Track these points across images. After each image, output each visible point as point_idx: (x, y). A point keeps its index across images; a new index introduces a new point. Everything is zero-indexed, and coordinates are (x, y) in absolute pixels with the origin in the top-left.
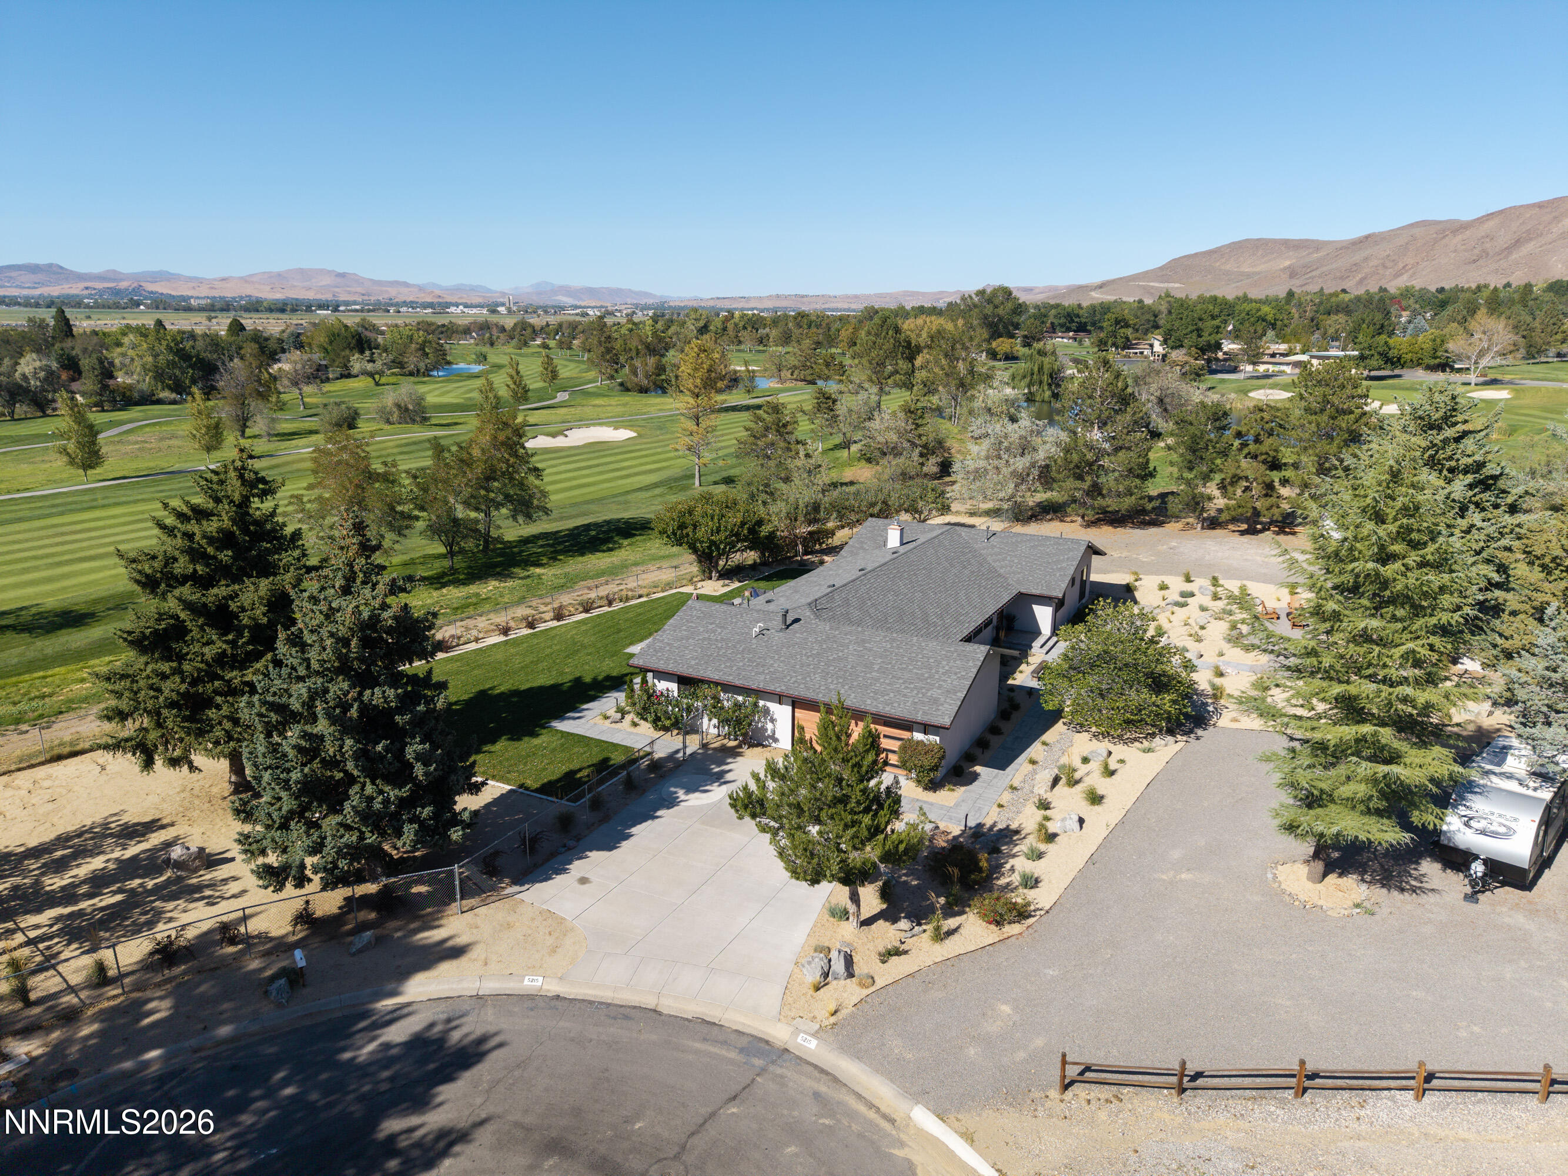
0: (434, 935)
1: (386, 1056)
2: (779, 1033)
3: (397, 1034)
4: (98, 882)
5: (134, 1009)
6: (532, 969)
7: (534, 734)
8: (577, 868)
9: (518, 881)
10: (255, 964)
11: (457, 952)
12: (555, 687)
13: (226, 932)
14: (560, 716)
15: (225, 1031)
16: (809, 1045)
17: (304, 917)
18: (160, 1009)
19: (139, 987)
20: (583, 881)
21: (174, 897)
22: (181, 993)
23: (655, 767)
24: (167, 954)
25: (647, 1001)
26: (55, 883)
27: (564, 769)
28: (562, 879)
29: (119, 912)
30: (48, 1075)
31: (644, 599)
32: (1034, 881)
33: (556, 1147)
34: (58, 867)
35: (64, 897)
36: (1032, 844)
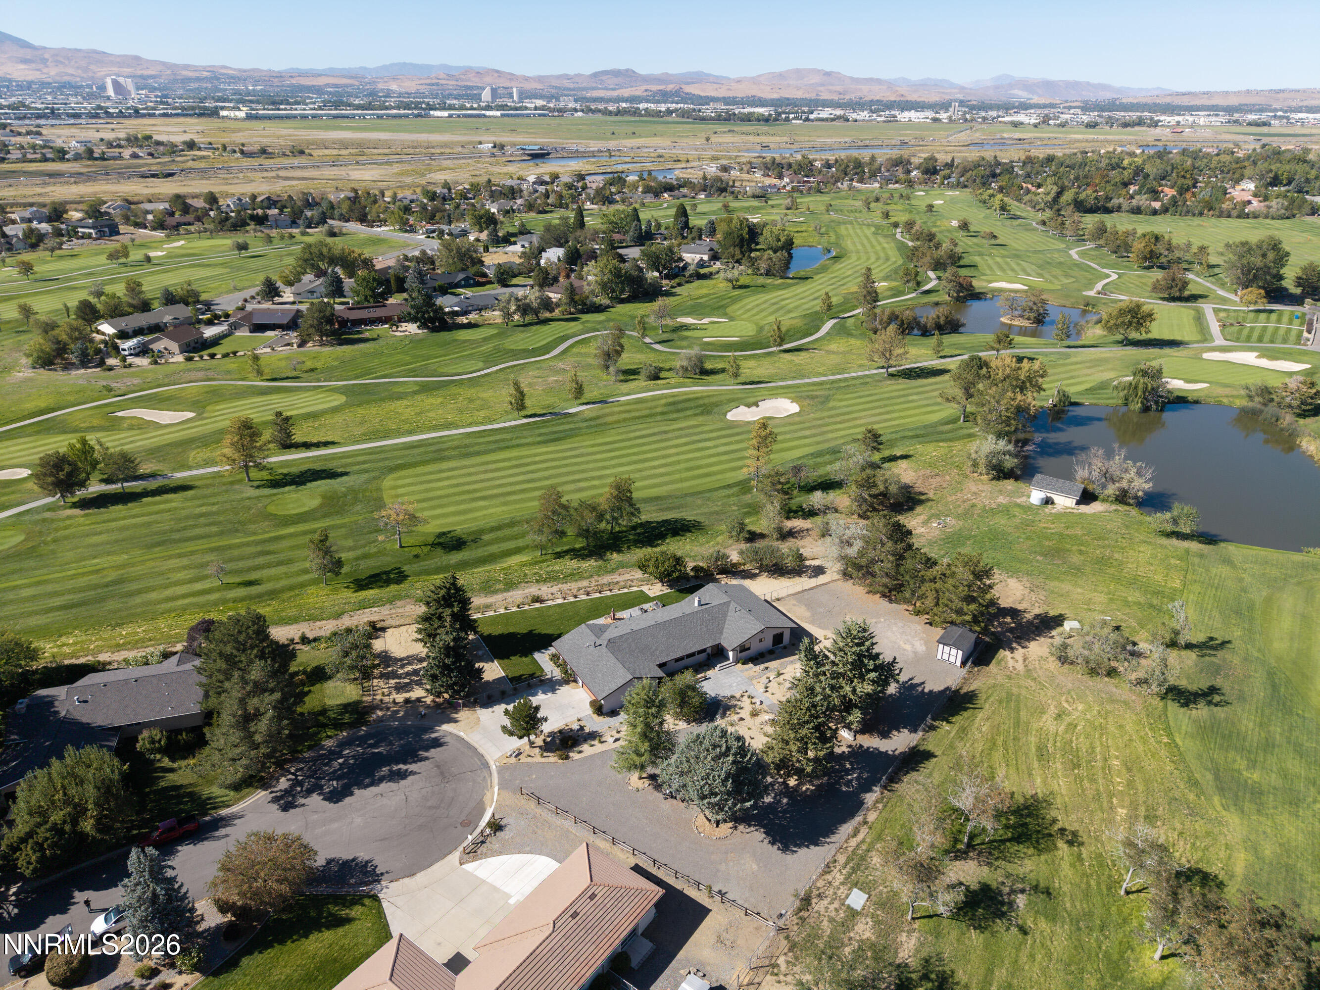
0: (455, 716)
1: (427, 740)
2: (492, 763)
3: (433, 735)
4: (408, 674)
5: (397, 712)
6: (464, 731)
7: (526, 656)
9: (481, 707)
10: (420, 710)
11: (456, 721)
13: (418, 700)
14: (539, 649)
15: (409, 723)
16: (493, 768)
17: (433, 701)
18: (401, 714)
19: (400, 707)
20: (494, 712)
21: (417, 685)
22: (406, 713)
23: (542, 681)
24: (407, 701)
25: (477, 746)
26: (400, 671)
27: (521, 673)
28: (490, 710)
29: (407, 685)
30: (380, 720)
31: (626, 590)
32: (580, 752)
33: (438, 767)
34: (403, 666)
35: (400, 677)
36: (596, 742)
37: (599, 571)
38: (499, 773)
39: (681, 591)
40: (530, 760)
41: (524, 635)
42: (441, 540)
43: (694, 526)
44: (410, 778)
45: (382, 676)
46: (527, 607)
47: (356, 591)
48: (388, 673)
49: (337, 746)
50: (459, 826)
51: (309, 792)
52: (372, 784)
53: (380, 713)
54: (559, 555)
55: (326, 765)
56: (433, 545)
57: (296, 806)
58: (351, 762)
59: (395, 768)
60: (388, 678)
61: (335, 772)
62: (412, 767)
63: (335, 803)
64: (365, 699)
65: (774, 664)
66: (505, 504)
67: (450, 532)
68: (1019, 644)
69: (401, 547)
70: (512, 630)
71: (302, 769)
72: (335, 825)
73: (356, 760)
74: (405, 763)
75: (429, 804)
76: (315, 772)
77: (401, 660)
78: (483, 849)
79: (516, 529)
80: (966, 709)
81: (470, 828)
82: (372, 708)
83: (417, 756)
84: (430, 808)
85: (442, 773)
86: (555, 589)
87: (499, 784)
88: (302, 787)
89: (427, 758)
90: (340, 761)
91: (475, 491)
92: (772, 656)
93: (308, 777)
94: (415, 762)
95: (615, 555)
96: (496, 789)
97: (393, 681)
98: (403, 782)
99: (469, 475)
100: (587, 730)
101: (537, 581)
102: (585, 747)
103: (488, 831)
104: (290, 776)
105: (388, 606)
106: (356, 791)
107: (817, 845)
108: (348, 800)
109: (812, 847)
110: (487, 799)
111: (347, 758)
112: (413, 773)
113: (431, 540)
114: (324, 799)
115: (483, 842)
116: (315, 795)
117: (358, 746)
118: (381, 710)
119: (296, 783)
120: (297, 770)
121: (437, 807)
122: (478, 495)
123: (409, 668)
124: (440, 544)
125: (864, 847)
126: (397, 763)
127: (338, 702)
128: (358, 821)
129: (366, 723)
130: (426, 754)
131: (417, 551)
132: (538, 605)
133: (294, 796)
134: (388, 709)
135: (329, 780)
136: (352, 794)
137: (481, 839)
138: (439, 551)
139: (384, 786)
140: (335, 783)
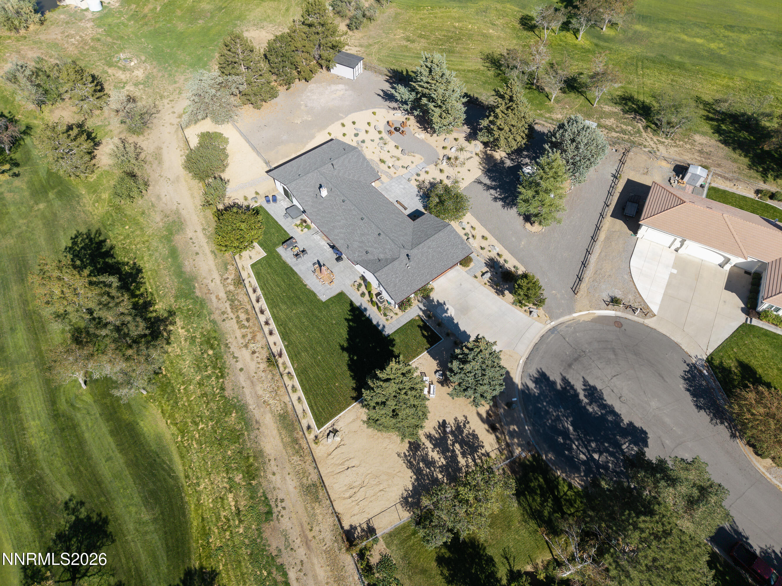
1: (539, 389)
2: (549, 327)
6: (517, 360)
7: (391, 340)
10: (501, 411)
15: (522, 415)
16: (553, 324)
18: (513, 428)
22: (509, 424)
23: (429, 317)
24: (493, 428)
27: (421, 337)
29: (462, 443)
30: (527, 446)
32: (516, 267)
33: (570, 365)
38: (558, 318)
44: (592, 383)
50: (623, 328)
52: (612, 412)
55: (606, 468)
58: (593, 445)
59: (586, 400)
62: (579, 387)
72: (667, 420)
73: (589, 442)
83: (564, 389)
84: (616, 355)
85: (576, 360)
87: (570, 313)
90: (596, 456)
96: (575, 315)
100: (487, 269)
106: (626, 421)
108: (638, 424)
110: (587, 319)
112: (585, 383)
114: (646, 445)
128: (654, 404)
139: (610, 400)
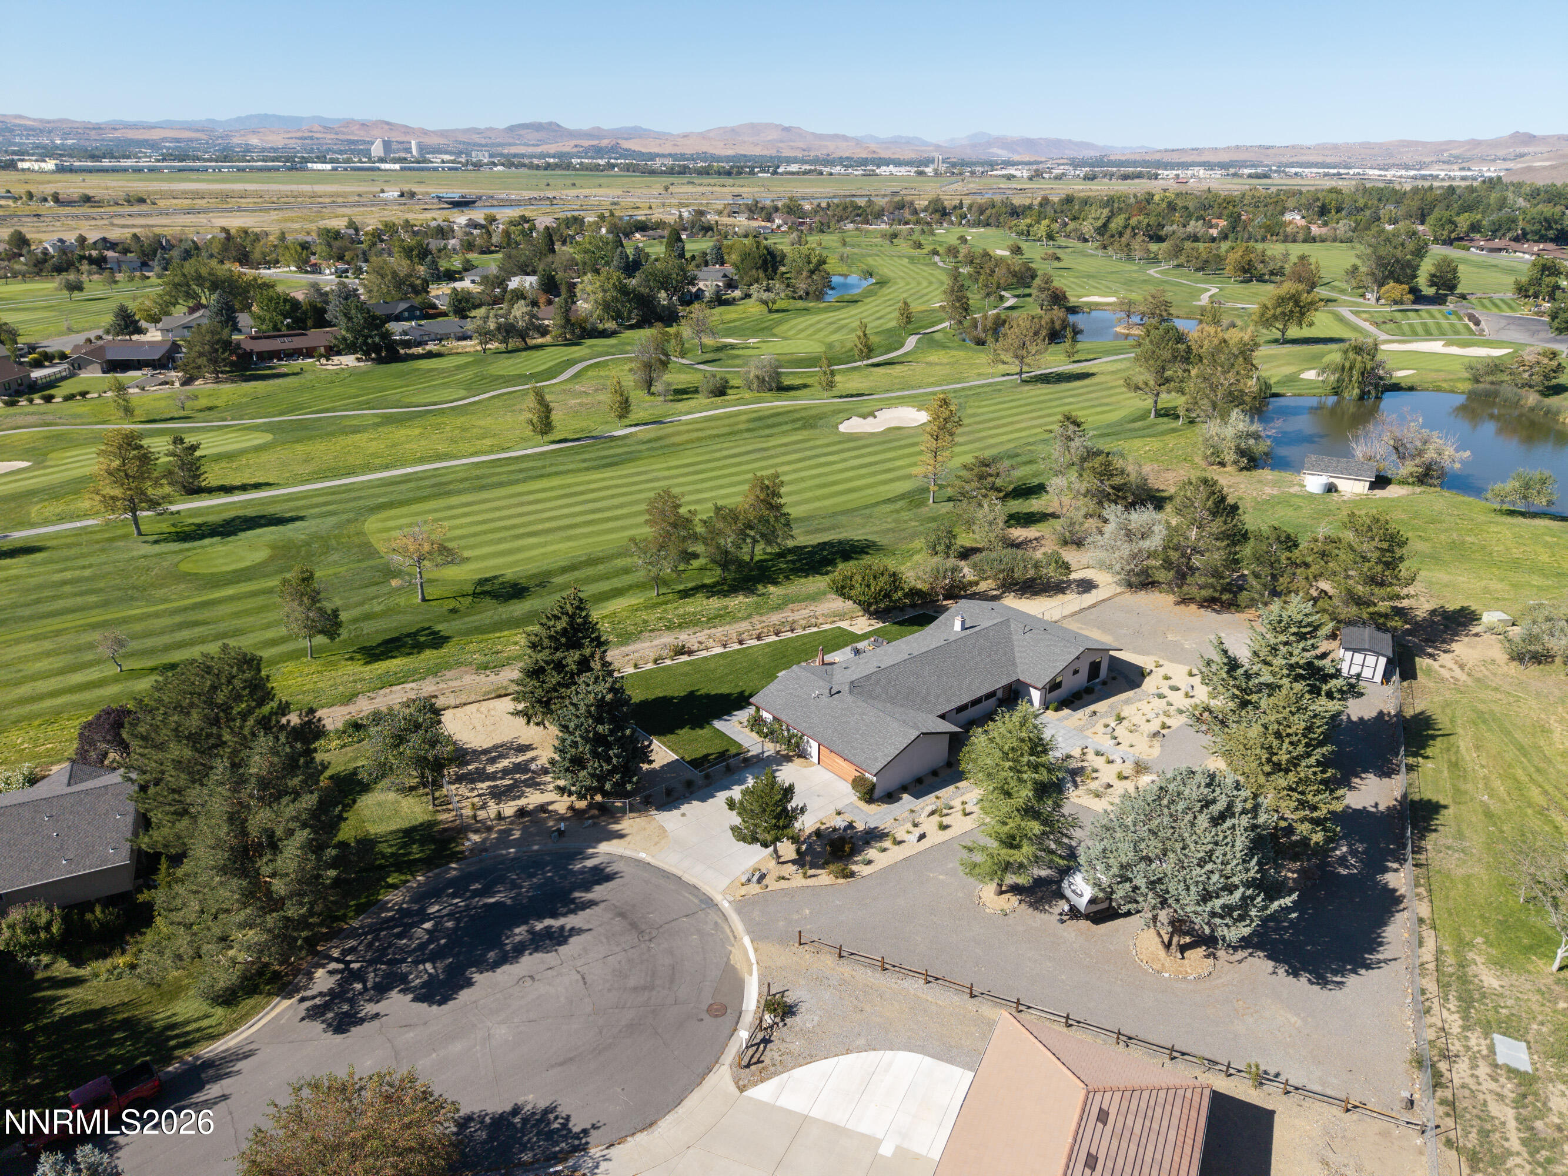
0: (616, 827)
1: (582, 872)
2: (718, 898)
3: (589, 863)
4: (506, 772)
5: (508, 832)
6: (644, 850)
7: (702, 727)
8: (685, 808)
9: (658, 809)
10: (551, 823)
11: (621, 836)
12: (729, 695)
13: (543, 808)
14: (719, 716)
15: (536, 847)
16: (726, 905)
17: (571, 808)
18: (517, 834)
19: (511, 823)
20: (683, 815)
21: (530, 786)
22: (524, 830)
23: (746, 760)
24: (522, 812)
25: (679, 873)
26: (490, 769)
27: (705, 752)
28: (675, 812)
29: (509, 789)
30: (480, 849)
31: (815, 629)
32: (869, 862)
33: (622, 915)
34: (493, 761)
35: (493, 777)
36: (887, 844)
37: (758, 608)
38: (739, 912)
39: (901, 623)
40: (783, 884)
41: (683, 699)
42: (487, 588)
43: (868, 547)
44: (572, 940)
45: (459, 779)
46: (668, 662)
47: (367, 663)
48: (470, 773)
49: (413, 901)
50: (707, 1018)
51: (381, 990)
52: (504, 959)
53: (476, 838)
54: (685, 594)
55: (400, 936)
56: (475, 594)
57: (362, 1021)
58: (450, 925)
59: (539, 926)
60: (473, 781)
61: (422, 946)
62: (570, 921)
63: (440, 1003)
64: (442, 817)
65: (1101, 706)
66: (569, 539)
67: (495, 577)
68: (1436, 648)
69: (424, 600)
70: (659, 693)
71: (353, 950)
72: (457, 1047)
73: (457, 920)
74: (554, 915)
75: (632, 982)
76: (383, 951)
77: (485, 752)
78: (771, 1054)
79: (601, 567)
80: (1433, 737)
81: (729, 1018)
82: (461, 830)
83: (573, 901)
84: (635, 989)
85: (634, 925)
86: (702, 636)
87: (749, 932)
88: (364, 982)
89: (592, 903)
90: (427, 925)
91: (514, 527)
92: (1093, 697)
93: (371, 962)
94: (574, 912)
95: (771, 588)
96: (747, 940)
97: (484, 786)
98: (562, 949)
99: (498, 509)
100: (860, 826)
101: (668, 628)
102: (872, 853)
103: (768, 1018)
104: (333, 966)
105: (430, 679)
106: (476, 977)
107: (1368, 967)
108: (464, 995)
109: (1363, 971)
110: (736, 959)
111: (439, 919)
112: (575, 931)
113: (470, 589)
114: (414, 1000)
115: (766, 1041)
116: (394, 994)
117: (454, 896)
118: (476, 831)
119: (349, 976)
120: (344, 953)
121: (649, 988)
122: (522, 531)
123: (505, 763)
124: (485, 593)
125: (1450, 960)
126: (540, 917)
127: (393, 827)
128: (502, 1032)
129: (456, 856)
130: (589, 896)
131: (452, 604)
132: (685, 658)
133: (352, 1001)
134: (489, 829)
135: (416, 963)
136: (469, 983)
137: (760, 1036)
138: (488, 601)
139: (528, 962)
140: (429, 966)
